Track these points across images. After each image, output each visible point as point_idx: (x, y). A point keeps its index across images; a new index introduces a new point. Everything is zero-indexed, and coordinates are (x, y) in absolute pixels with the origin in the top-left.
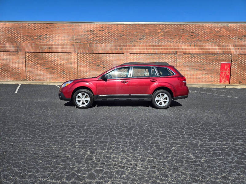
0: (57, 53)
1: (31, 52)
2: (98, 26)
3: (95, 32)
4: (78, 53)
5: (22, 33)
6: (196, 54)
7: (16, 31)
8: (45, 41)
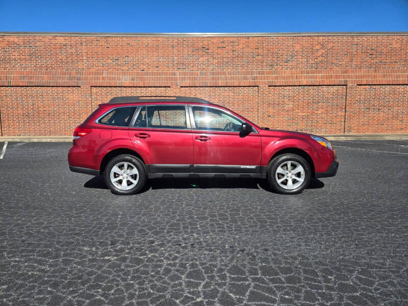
0: (147, 87)
1: (101, 87)
2: (215, 41)
3: (210, 51)
4: (181, 87)
5: (85, 54)
6: (378, 85)
7: (74, 50)
8: (125, 68)
